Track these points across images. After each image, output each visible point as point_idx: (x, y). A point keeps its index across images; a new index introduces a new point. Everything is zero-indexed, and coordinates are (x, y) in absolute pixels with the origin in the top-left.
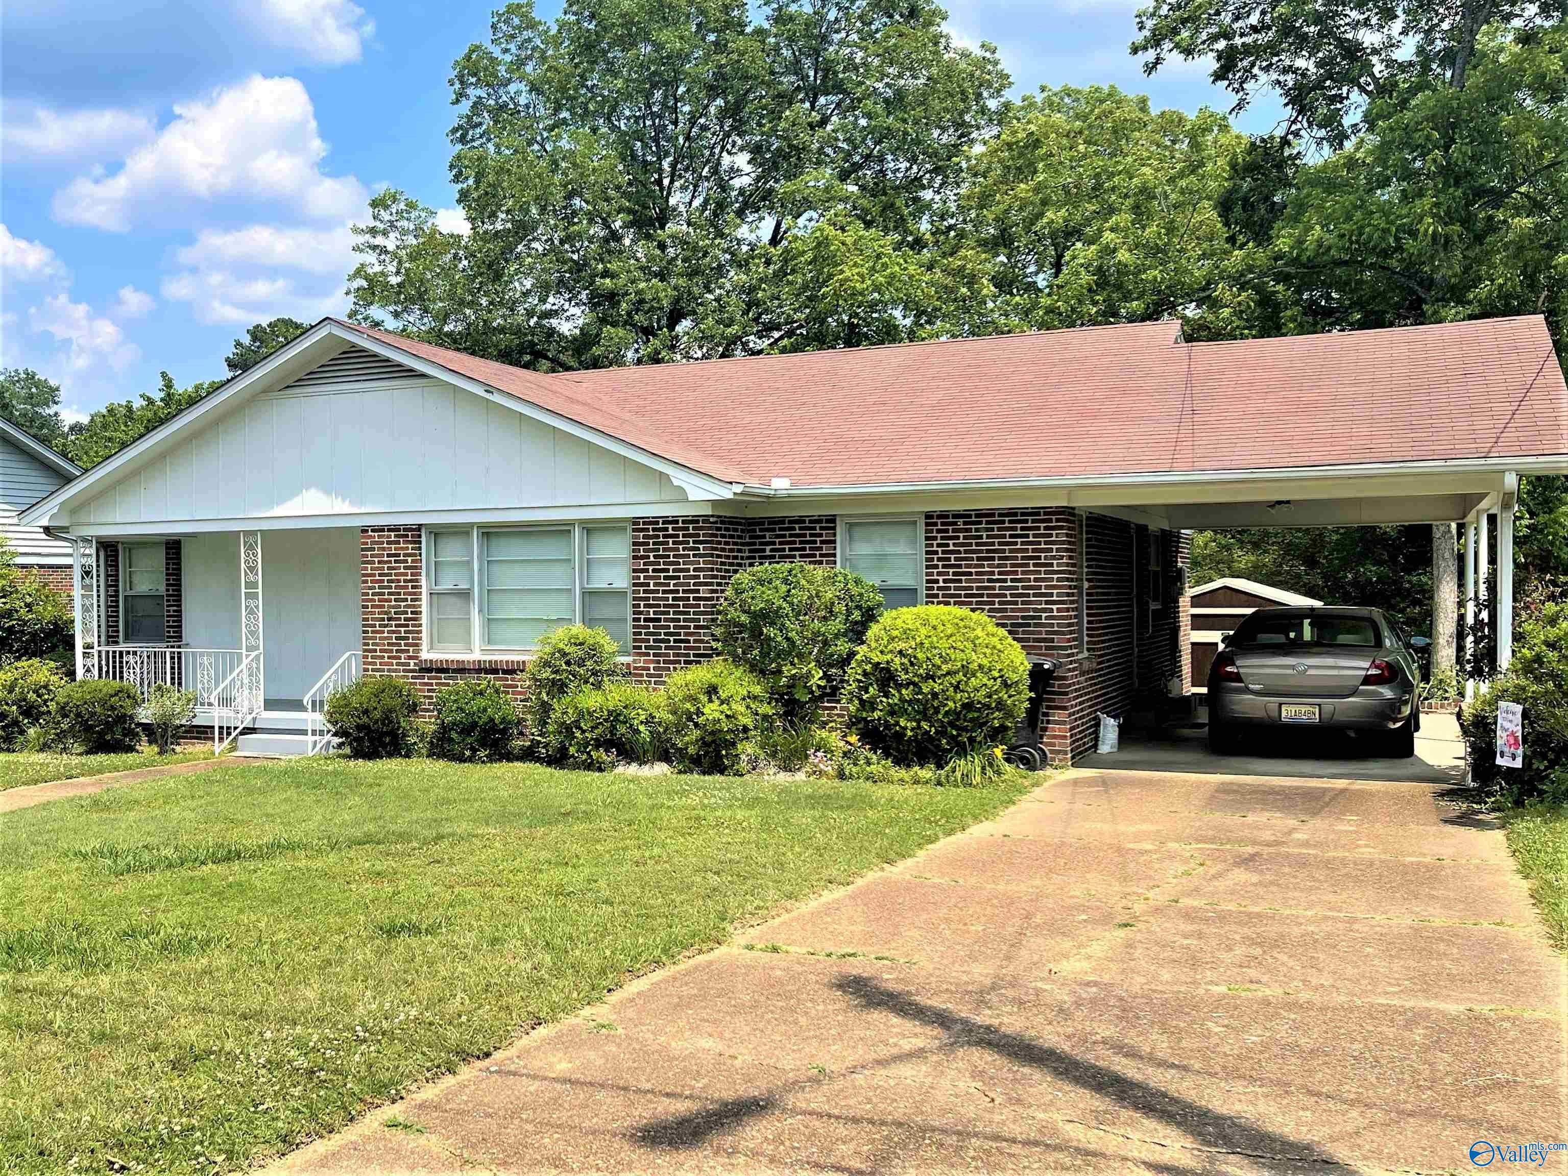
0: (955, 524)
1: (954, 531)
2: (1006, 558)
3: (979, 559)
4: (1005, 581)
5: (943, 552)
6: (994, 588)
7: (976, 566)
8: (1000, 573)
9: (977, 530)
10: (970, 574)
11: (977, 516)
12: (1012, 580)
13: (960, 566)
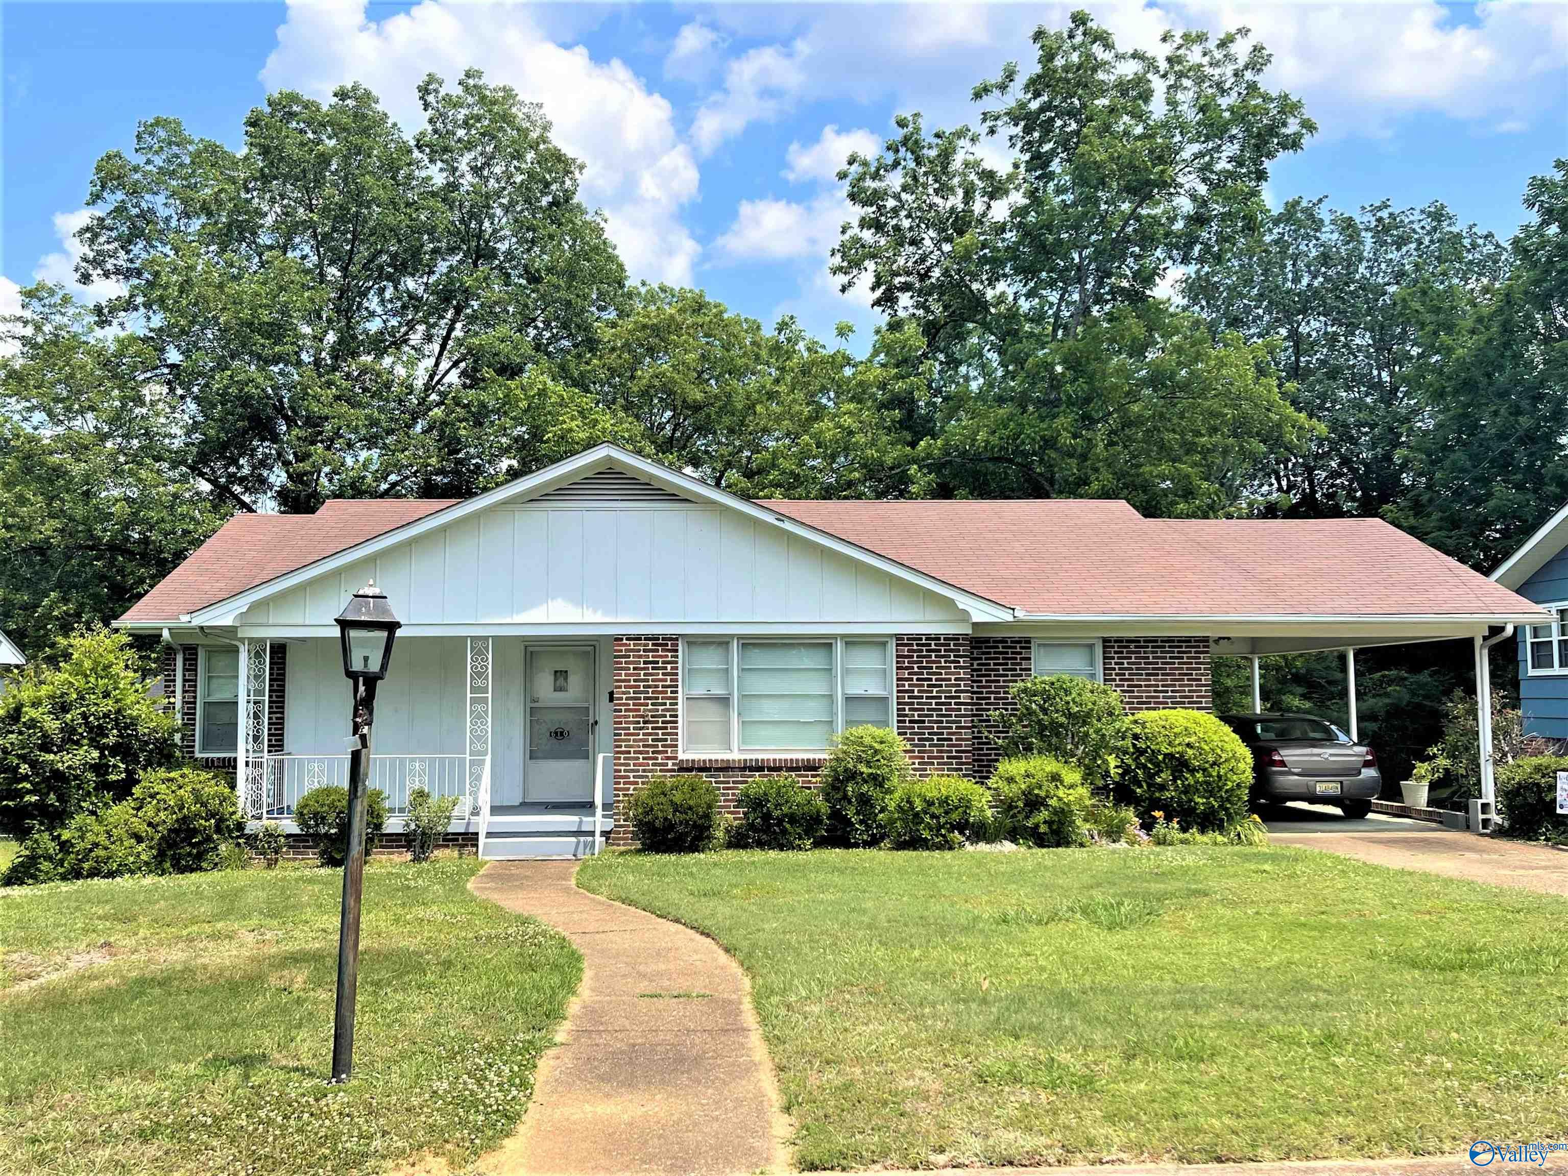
0: (1128, 647)
1: (1128, 652)
2: (1168, 674)
3: (1147, 674)
4: (1167, 692)
5: (1120, 669)
6: (1158, 697)
7: (1145, 680)
8: (1163, 686)
9: (1145, 652)
10: (1140, 686)
11: (1145, 641)
12: (1172, 691)
13: (1132, 680)
